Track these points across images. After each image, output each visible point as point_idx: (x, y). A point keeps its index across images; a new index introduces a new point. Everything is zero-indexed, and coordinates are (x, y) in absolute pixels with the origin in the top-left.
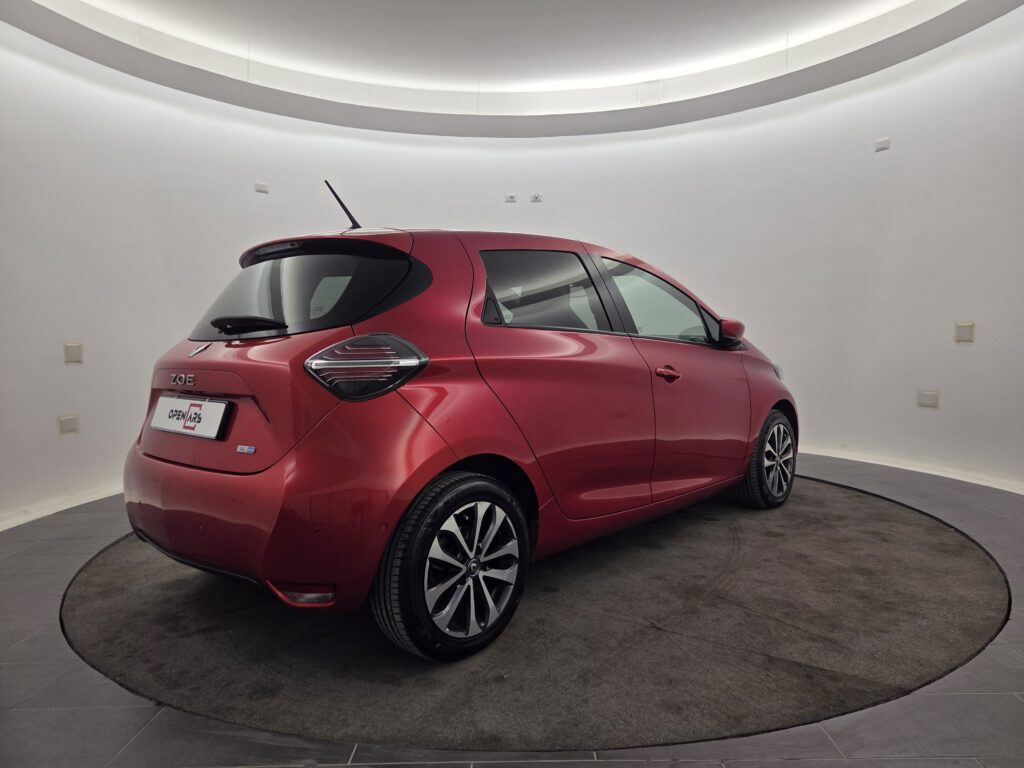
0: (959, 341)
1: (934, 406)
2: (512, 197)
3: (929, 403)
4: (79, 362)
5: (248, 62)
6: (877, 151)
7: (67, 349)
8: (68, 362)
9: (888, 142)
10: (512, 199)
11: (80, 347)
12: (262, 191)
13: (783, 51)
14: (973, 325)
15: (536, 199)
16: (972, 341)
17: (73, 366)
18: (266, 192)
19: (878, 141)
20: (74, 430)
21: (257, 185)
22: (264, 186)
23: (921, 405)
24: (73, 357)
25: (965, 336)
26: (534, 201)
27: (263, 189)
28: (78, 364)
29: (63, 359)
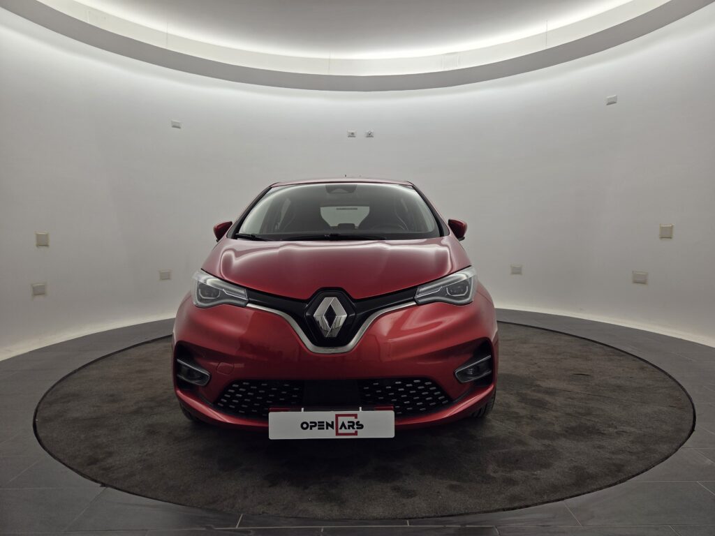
0: (662, 238)
1: (644, 283)
2: (353, 134)
4: (47, 246)
5: (167, 34)
6: (608, 104)
7: (38, 236)
8: (38, 245)
9: (616, 98)
10: (352, 135)
11: (47, 235)
12: (176, 126)
13: (543, 33)
14: (672, 226)
15: (370, 135)
16: (671, 238)
17: (43, 249)
18: (179, 128)
19: (608, 97)
20: (43, 293)
21: (172, 122)
22: (179, 123)
23: (636, 282)
24: (42, 242)
25: (666, 234)
26: (368, 137)
27: (177, 125)
28: (45, 248)
29: (35, 243)
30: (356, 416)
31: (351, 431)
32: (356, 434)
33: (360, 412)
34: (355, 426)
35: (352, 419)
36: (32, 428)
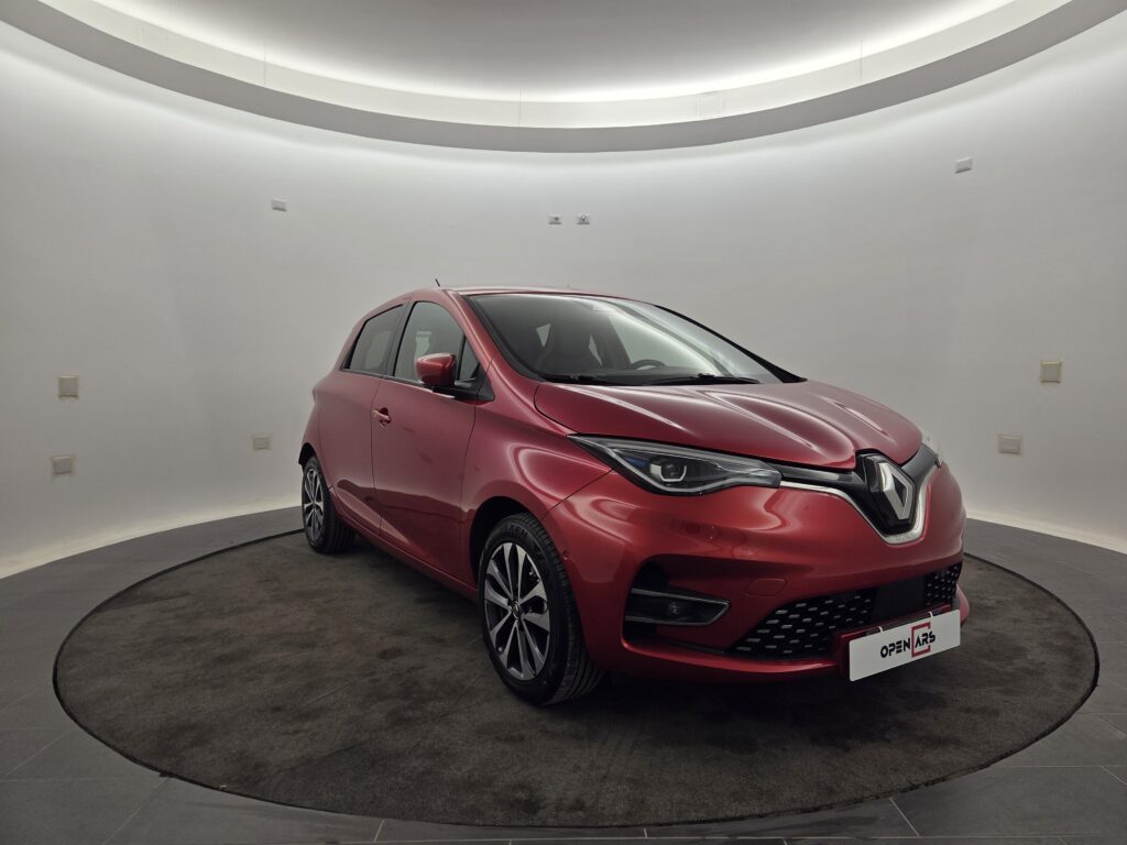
0: (1044, 381)
1: (1017, 453)
2: (557, 219)
3: (1011, 448)
4: (75, 396)
5: (265, 64)
6: (957, 172)
7: (62, 381)
8: (62, 395)
9: (970, 162)
10: (556, 221)
11: (75, 380)
12: (279, 208)
13: (855, 61)
14: (1060, 364)
15: (583, 221)
16: (1058, 382)
17: (68, 401)
18: (284, 210)
19: (960, 161)
20: (69, 471)
21: (274, 202)
22: (283, 203)
23: (1003, 452)
24: (68, 390)
25: (1051, 376)
26: (580, 224)
27: (281, 206)
28: (73, 399)
29: (58, 392)
30: (928, 625)
31: (925, 647)
32: (928, 650)
33: (932, 619)
34: (929, 639)
35: (925, 630)
36: (51, 684)
